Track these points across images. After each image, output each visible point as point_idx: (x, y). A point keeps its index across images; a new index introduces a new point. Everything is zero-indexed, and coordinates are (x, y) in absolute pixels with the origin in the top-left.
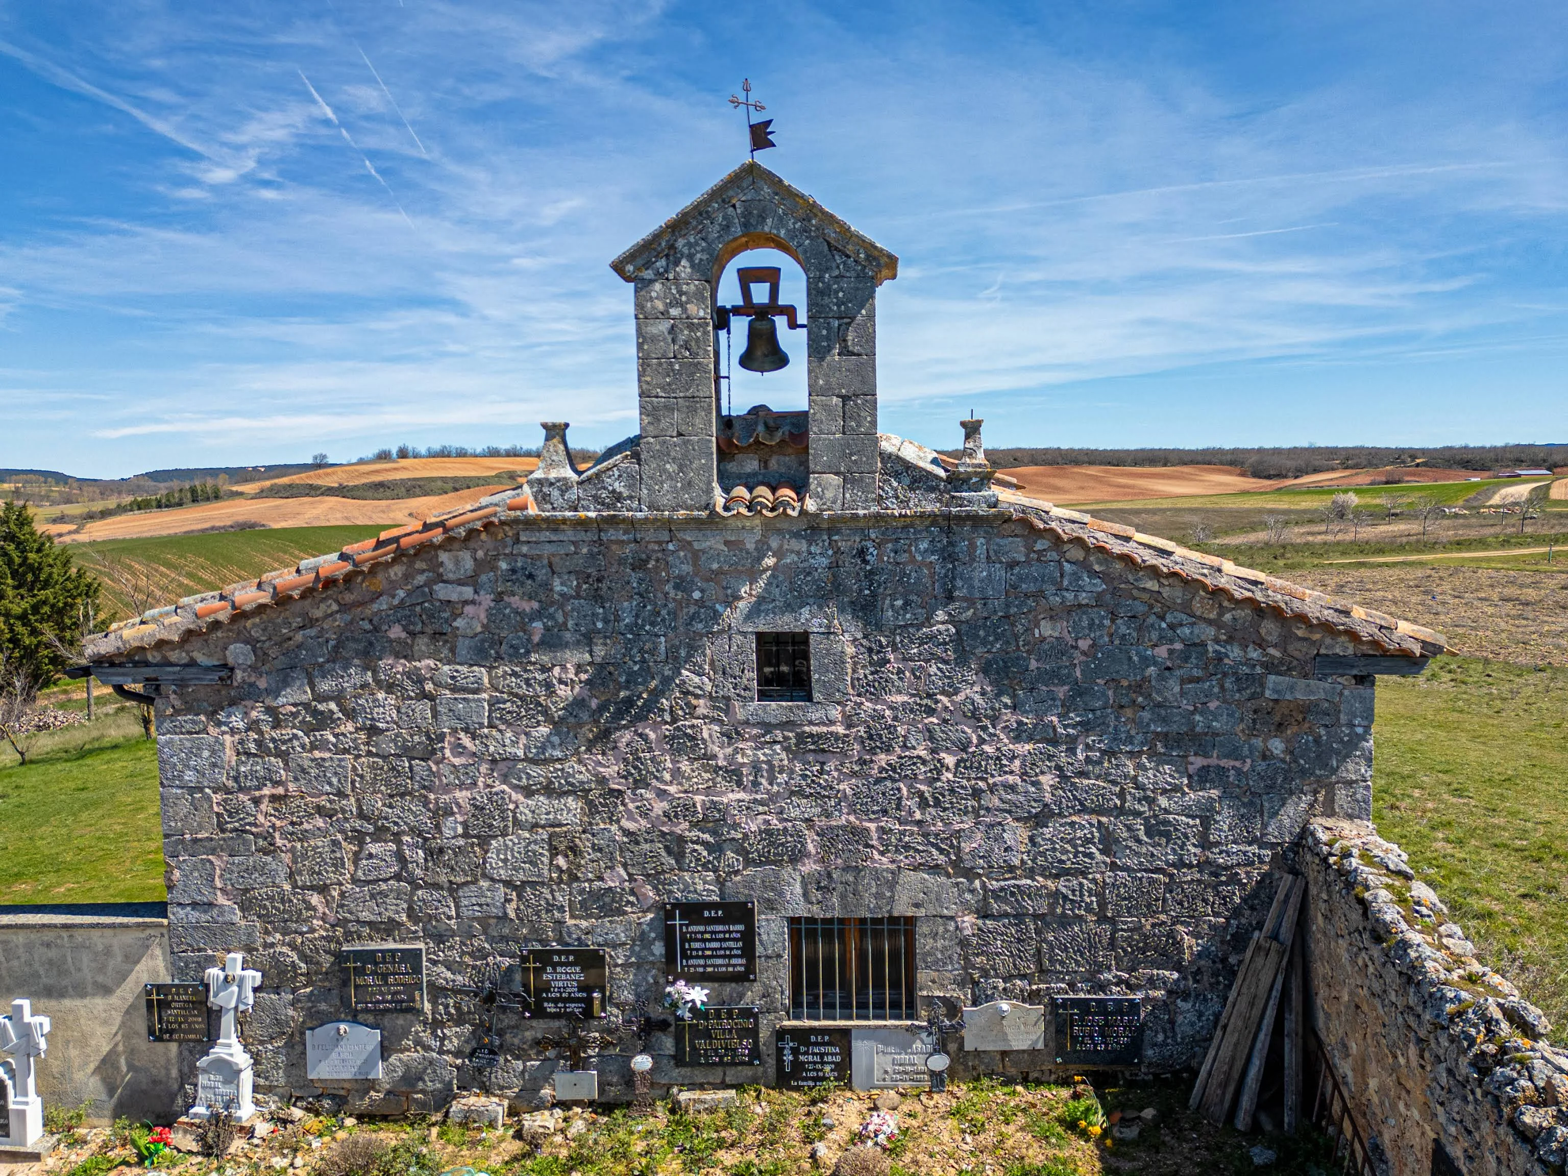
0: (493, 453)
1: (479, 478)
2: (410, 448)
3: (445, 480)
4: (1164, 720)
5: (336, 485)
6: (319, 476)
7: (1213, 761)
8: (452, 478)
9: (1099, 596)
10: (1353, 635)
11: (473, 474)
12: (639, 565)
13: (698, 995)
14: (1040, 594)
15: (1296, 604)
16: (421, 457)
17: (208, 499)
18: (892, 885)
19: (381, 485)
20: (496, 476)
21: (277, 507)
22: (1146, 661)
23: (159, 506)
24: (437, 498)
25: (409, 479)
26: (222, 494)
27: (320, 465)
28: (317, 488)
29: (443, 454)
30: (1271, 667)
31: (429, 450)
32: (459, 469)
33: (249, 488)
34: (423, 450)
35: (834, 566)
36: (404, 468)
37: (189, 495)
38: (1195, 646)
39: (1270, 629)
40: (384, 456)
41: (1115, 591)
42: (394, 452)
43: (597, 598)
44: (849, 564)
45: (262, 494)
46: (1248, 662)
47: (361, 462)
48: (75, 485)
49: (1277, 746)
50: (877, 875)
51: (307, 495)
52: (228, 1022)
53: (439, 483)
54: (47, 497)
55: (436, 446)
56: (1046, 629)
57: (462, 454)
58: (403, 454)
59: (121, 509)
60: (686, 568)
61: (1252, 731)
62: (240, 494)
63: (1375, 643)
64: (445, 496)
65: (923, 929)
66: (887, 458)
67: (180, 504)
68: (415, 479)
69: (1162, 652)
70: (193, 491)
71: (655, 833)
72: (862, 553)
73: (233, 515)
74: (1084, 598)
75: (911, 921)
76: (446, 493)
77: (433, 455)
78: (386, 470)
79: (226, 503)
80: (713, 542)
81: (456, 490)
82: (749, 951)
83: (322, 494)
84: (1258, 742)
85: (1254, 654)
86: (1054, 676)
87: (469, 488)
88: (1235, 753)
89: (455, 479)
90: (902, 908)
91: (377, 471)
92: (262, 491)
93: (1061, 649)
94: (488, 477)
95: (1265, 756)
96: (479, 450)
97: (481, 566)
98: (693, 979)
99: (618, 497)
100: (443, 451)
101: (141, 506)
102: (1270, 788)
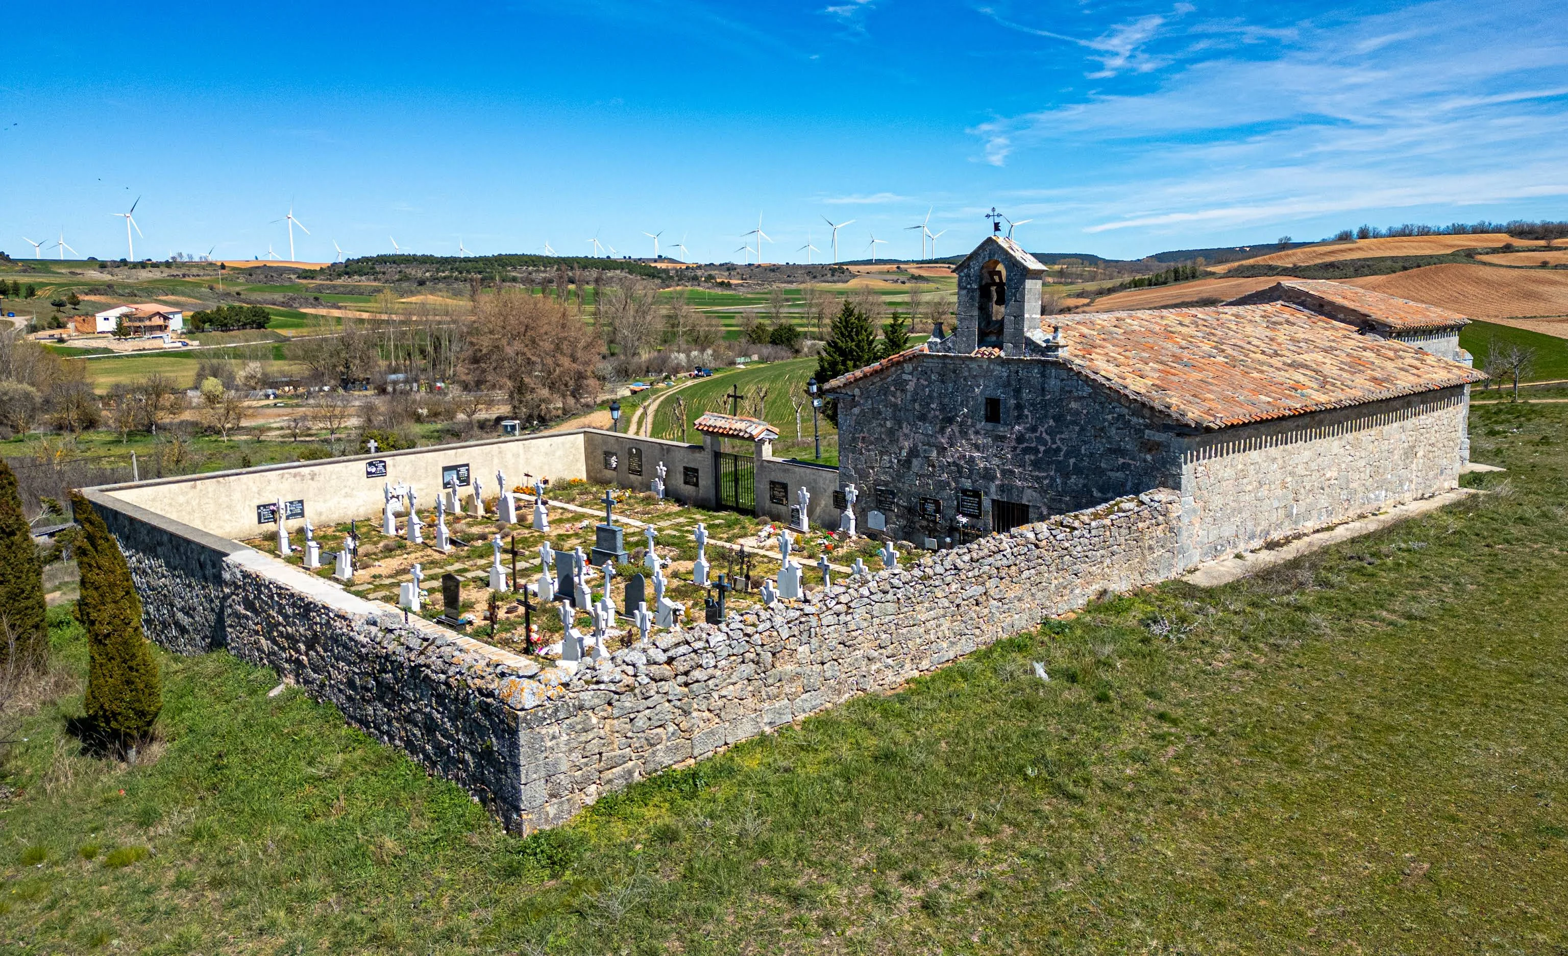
0: (1459, 230)
1: (1431, 257)
2: (1371, 228)
3: (1393, 259)
4: (1110, 443)
5: (1291, 266)
6: (1280, 258)
7: (1127, 461)
8: (1402, 257)
9: (1090, 394)
10: (1169, 416)
11: (1428, 252)
12: (954, 372)
13: (964, 520)
14: (1071, 392)
15: (1152, 403)
16: (1382, 236)
17: (1187, 278)
18: (1022, 492)
19: (1332, 265)
20: (1453, 254)
21: (1239, 285)
22: (1105, 420)
23: (1150, 285)
24: (1384, 277)
25: (1359, 260)
26: (1198, 274)
27: (1284, 246)
28: (1276, 268)
29: (1405, 233)
30: (1147, 426)
31: (1390, 229)
32: (1415, 248)
33: (1220, 269)
34: (1384, 230)
35: (1008, 376)
36: (1359, 249)
37: (1173, 275)
38: (1121, 416)
39: (1146, 412)
40: (1345, 237)
41: (1096, 393)
42: (1355, 232)
43: (943, 382)
44: (1013, 376)
45: (1229, 274)
46: (1139, 424)
47: (1324, 243)
48: (1102, 266)
49: (1149, 457)
50: (1017, 487)
51: (1266, 275)
52: (849, 505)
53: (1389, 263)
54: (1080, 276)
55: (1398, 225)
56: (1073, 405)
57: (1425, 232)
58: (1364, 234)
59: (1123, 287)
60: (967, 374)
61: (1140, 451)
62: (1212, 274)
63: (1178, 420)
64: (1393, 275)
65: (1031, 510)
66: (1028, 339)
67: (1165, 283)
68: (1365, 260)
69: (1110, 417)
70: (1176, 271)
71: (955, 464)
72: (1017, 372)
73: (1200, 292)
74: (1085, 394)
75: (1028, 506)
76: (1394, 272)
77: (1393, 234)
78: (1342, 251)
79: (1203, 281)
80: (974, 365)
81: (1405, 269)
82: (979, 508)
83: (1278, 274)
84: (1142, 455)
85: (1141, 421)
86: (1075, 423)
87: (1419, 266)
88: (1133, 459)
89: (1406, 258)
90: (1025, 502)
91: (1333, 252)
92: (1230, 271)
93: (1077, 413)
94: (1443, 255)
95: (1145, 461)
96: (1443, 227)
97: (915, 369)
98: (964, 515)
99: (950, 348)
100: (1403, 230)
101: (1137, 284)
102: (1146, 473)
